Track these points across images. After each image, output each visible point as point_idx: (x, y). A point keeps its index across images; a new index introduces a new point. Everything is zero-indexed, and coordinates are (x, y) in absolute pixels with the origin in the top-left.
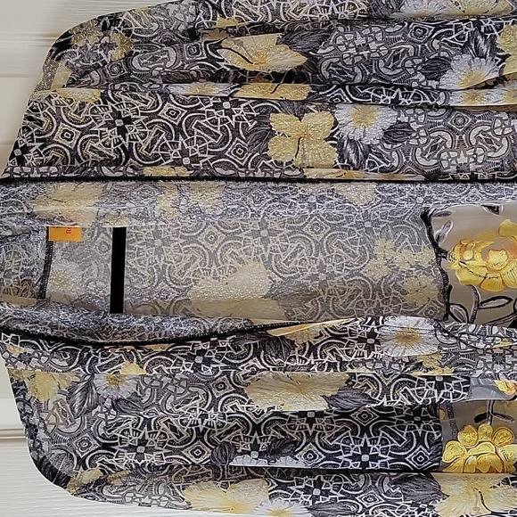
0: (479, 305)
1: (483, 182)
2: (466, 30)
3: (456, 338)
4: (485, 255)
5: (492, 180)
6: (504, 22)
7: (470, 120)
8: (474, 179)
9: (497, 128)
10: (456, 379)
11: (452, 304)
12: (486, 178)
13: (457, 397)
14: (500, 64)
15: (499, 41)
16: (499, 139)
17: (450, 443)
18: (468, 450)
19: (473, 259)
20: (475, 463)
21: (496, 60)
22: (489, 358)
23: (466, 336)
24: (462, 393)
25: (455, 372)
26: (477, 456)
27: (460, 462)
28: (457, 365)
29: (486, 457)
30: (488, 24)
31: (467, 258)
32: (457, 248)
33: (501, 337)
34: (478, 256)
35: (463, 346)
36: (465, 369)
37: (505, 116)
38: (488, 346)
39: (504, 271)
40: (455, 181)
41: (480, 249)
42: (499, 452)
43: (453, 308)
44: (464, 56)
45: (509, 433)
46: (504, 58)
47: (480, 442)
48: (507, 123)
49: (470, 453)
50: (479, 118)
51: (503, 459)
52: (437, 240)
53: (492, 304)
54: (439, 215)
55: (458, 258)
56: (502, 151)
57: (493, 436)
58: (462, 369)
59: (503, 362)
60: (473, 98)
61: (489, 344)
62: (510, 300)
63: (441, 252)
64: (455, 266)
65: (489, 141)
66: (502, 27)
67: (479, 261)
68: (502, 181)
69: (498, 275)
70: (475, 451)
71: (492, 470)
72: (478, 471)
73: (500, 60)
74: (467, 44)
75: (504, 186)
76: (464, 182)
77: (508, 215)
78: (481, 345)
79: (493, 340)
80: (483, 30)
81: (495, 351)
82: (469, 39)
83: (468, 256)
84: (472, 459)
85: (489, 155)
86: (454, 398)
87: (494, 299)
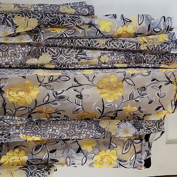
0: (16, 109)
1: (13, 68)
2: (2, 17)
3: (3, 121)
4: (17, 93)
5: (16, 68)
6: (15, 15)
7: (7, 47)
8: (10, 67)
9: (17, 50)
10: (5, 135)
11: (7, 109)
12: (15, 67)
13: (5, 141)
14: (15, 29)
15: (14, 21)
16: (18, 54)
17: (3, 156)
18: (9, 158)
19: (13, 94)
20: (12, 162)
21: (14, 28)
22: (14, 128)
23: (6, 120)
24: (7, 139)
25: (3, 132)
26: (13, 160)
27: (7, 162)
28: (3, 130)
29: (16, 160)
30: (9, 15)
31: (11, 94)
32: (8, 90)
33: (19, 121)
34: (15, 93)
35: (5, 124)
36: (6, 131)
37: (19, 46)
38: (14, 124)
39: (26, 98)
40: (4, 68)
41: (15, 91)
42: (20, 158)
43: (7, 111)
44: (4, 26)
45: (24, 152)
46: (17, 27)
47: (14, 156)
48: (20, 49)
49: (10, 159)
50: (10, 47)
51: (22, 161)
52: (2, 88)
53: (20, 109)
54: (4, 79)
55: (8, 94)
56: (20, 58)
57: (18, 153)
58: (4, 131)
59: (19, 129)
60: (6, 40)
61: (15, 123)
62: (27, 108)
63: (2, 92)
64: (8, 96)
65: (15, 55)
66: (14, 17)
67: (15, 95)
68: (19, 68)
69: (24, 99)
70: (12, 158)
71: (18, 165)
72: (13, 165)
73: (15, 27)
74: (4, 21)
75: (20, 70)
76: (7, 68)
77: (28, 79)
78: (12, 123)
79: (16, 121)
80: (7, 17)
81: (17, 125)
82: (3, 20)
83: (11, 93)
84: (11, 161)
85: (16, 59)
86: (4, 141)
87: (21, 107)
